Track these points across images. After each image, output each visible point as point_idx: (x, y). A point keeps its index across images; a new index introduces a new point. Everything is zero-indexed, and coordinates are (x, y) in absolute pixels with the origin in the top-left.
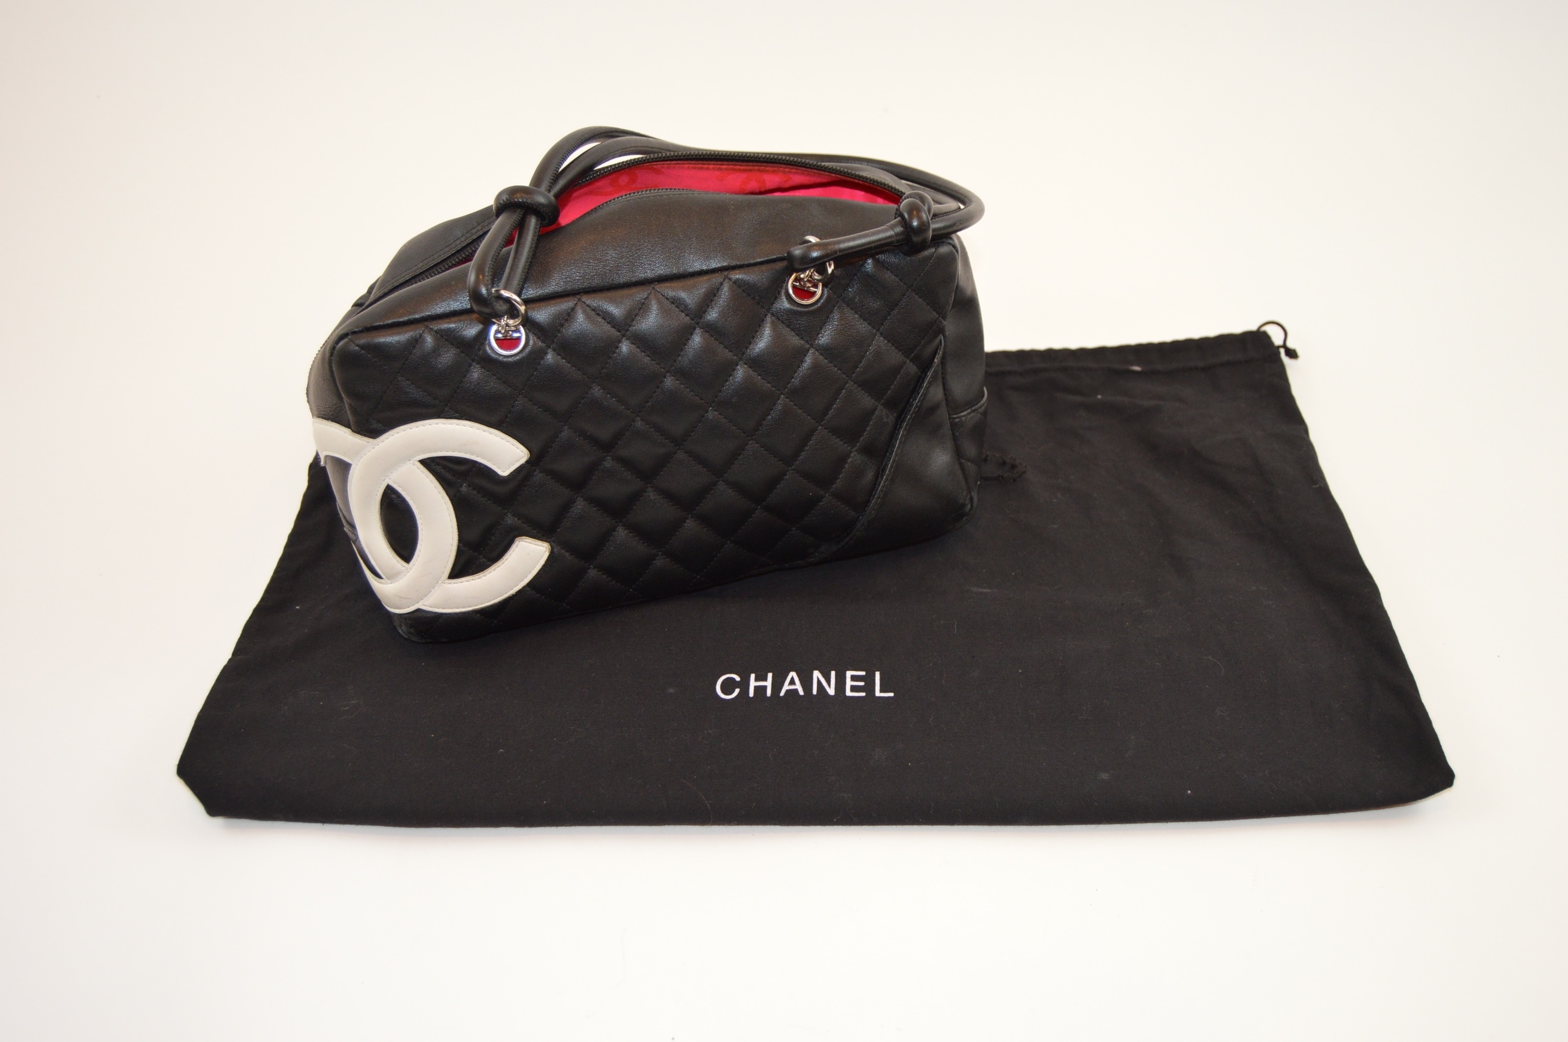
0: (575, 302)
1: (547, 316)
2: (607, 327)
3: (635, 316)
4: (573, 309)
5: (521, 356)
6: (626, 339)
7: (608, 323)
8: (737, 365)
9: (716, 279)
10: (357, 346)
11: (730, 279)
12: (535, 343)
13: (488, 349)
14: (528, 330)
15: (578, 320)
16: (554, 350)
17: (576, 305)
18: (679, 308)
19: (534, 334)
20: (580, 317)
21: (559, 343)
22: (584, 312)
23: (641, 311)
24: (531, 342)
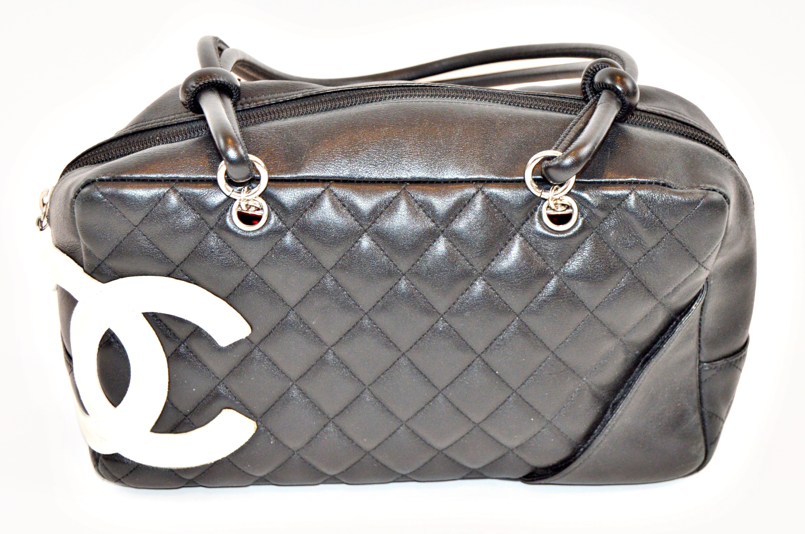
0: (323, 189)
1: (293, 199)
2: (350, 219)
3: (381, 214)
4: (319, 196)
5: (258, 233)
6: (367, 235)
7: (352, 215)
8: (476, 280)
9: (470, 190)
10: (101, 193)
11: (483, 193)
12: (275, 224)
13: (228, 220)
14: (271, 208)
15: (322, 208)
16: (293, 233)
17: (323, 192)
18: (426, 213)
19: (276, 213)
20: (326, 204)
21: (299, 226)
22: (331, 200)
23: (387, 209)
24: (272, 222)
